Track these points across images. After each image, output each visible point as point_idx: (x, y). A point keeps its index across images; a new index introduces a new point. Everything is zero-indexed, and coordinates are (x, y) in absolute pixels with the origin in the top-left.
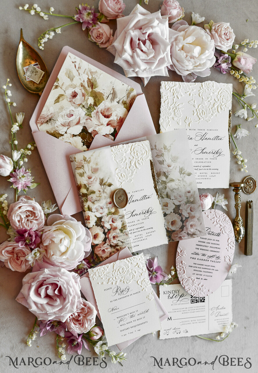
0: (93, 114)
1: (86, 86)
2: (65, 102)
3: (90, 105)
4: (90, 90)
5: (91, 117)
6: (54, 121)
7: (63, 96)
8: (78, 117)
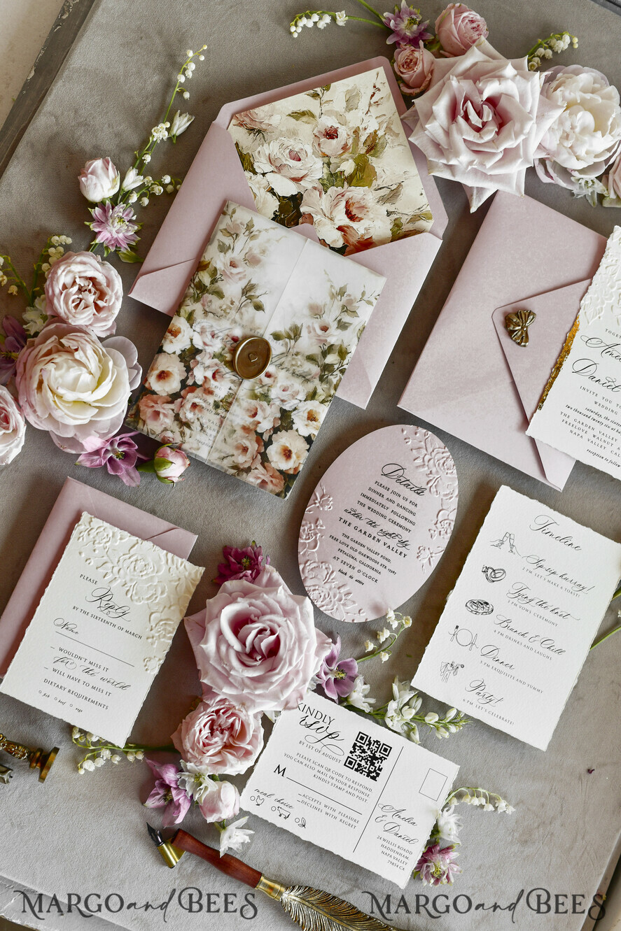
0: (333, 190)
1: (363, 139)
2: (306, 129)
3: (342, 172)
4: (362, 149)
5: (326, 192)
6: (262, 139)
7: (312, 118)
8: (303, 173)
